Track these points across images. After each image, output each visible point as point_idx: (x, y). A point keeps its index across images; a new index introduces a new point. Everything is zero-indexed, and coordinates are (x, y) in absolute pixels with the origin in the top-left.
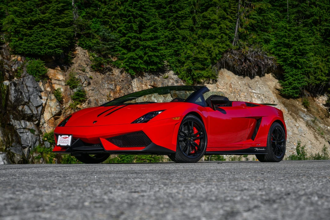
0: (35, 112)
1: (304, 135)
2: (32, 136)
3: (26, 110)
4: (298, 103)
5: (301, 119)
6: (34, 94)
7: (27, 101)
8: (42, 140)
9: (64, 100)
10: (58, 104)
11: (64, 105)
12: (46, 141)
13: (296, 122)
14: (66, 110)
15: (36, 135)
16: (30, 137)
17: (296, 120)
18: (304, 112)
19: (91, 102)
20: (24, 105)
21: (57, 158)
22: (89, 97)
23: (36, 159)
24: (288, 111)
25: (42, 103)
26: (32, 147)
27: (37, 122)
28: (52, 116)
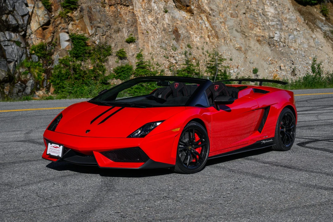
0: (21, 22)
1: (321, 48)
2: (17, 49)
3: (11, 20)
4: (316, 10)
5: (318, 30)
6: (19, 1)
7: (12, 9)
8: (29, 53)
9: (53, 7)
10: (46, 12)
11: (53, 13)
12: (34, 54)
13: (313, 32)
14: (55, 19)
15: (23, 48)
16: (15, 50)
17: (313, 31)
18: (322, 21)
19: (83, 10)
20: (8, 14)
21: (47, 73)
22: (82, 4)
23: (23, 74)
24: (305, 20)
25: (29, 12)
26: (18, 61)
27: (23, 33)
28: (39, 26)
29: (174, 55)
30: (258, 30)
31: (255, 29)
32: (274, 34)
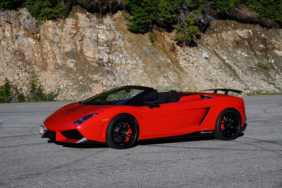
1: (142, 68)
29: (19, 73)
30: (90, 54)
31: (88, 53)
32: (103, 56)
